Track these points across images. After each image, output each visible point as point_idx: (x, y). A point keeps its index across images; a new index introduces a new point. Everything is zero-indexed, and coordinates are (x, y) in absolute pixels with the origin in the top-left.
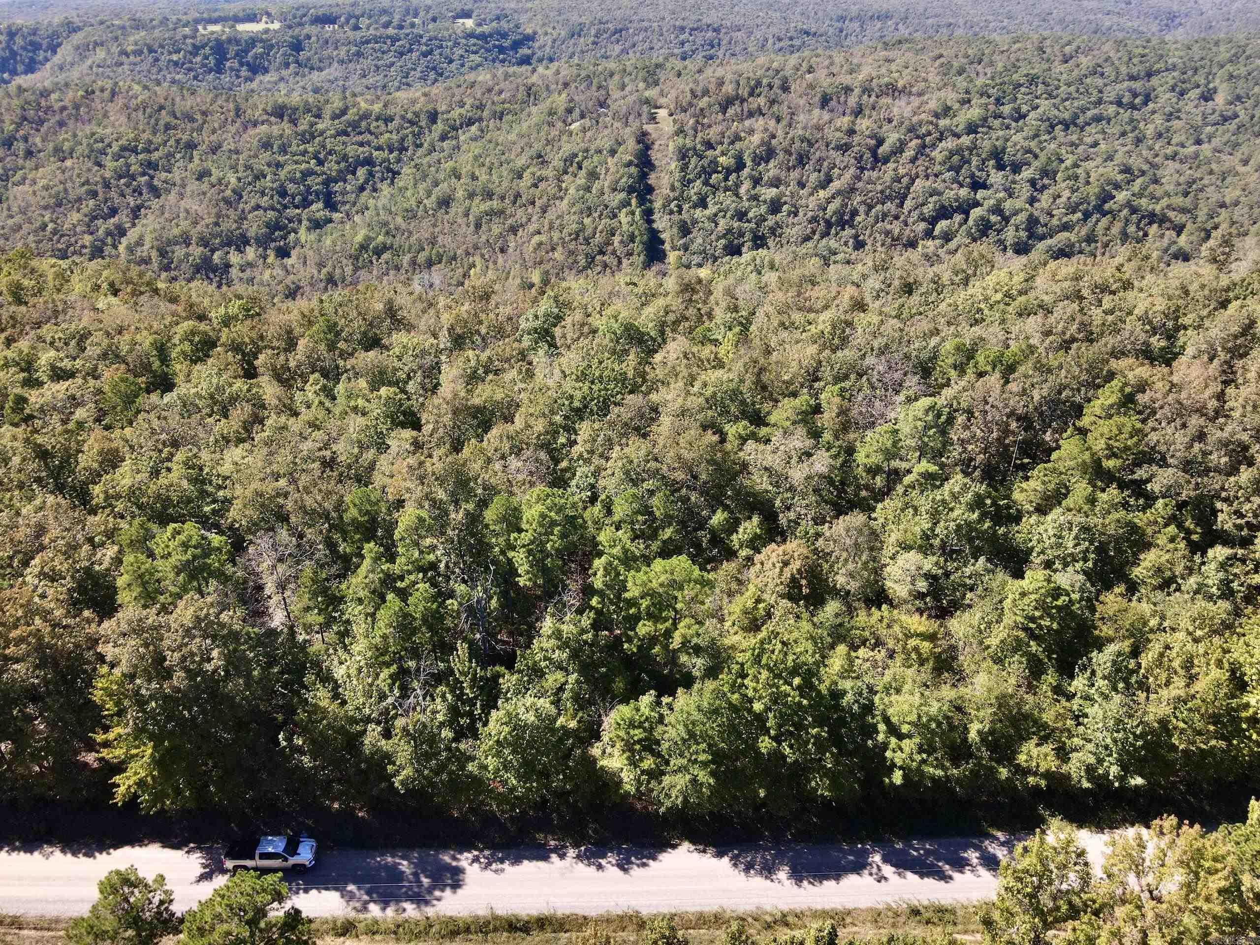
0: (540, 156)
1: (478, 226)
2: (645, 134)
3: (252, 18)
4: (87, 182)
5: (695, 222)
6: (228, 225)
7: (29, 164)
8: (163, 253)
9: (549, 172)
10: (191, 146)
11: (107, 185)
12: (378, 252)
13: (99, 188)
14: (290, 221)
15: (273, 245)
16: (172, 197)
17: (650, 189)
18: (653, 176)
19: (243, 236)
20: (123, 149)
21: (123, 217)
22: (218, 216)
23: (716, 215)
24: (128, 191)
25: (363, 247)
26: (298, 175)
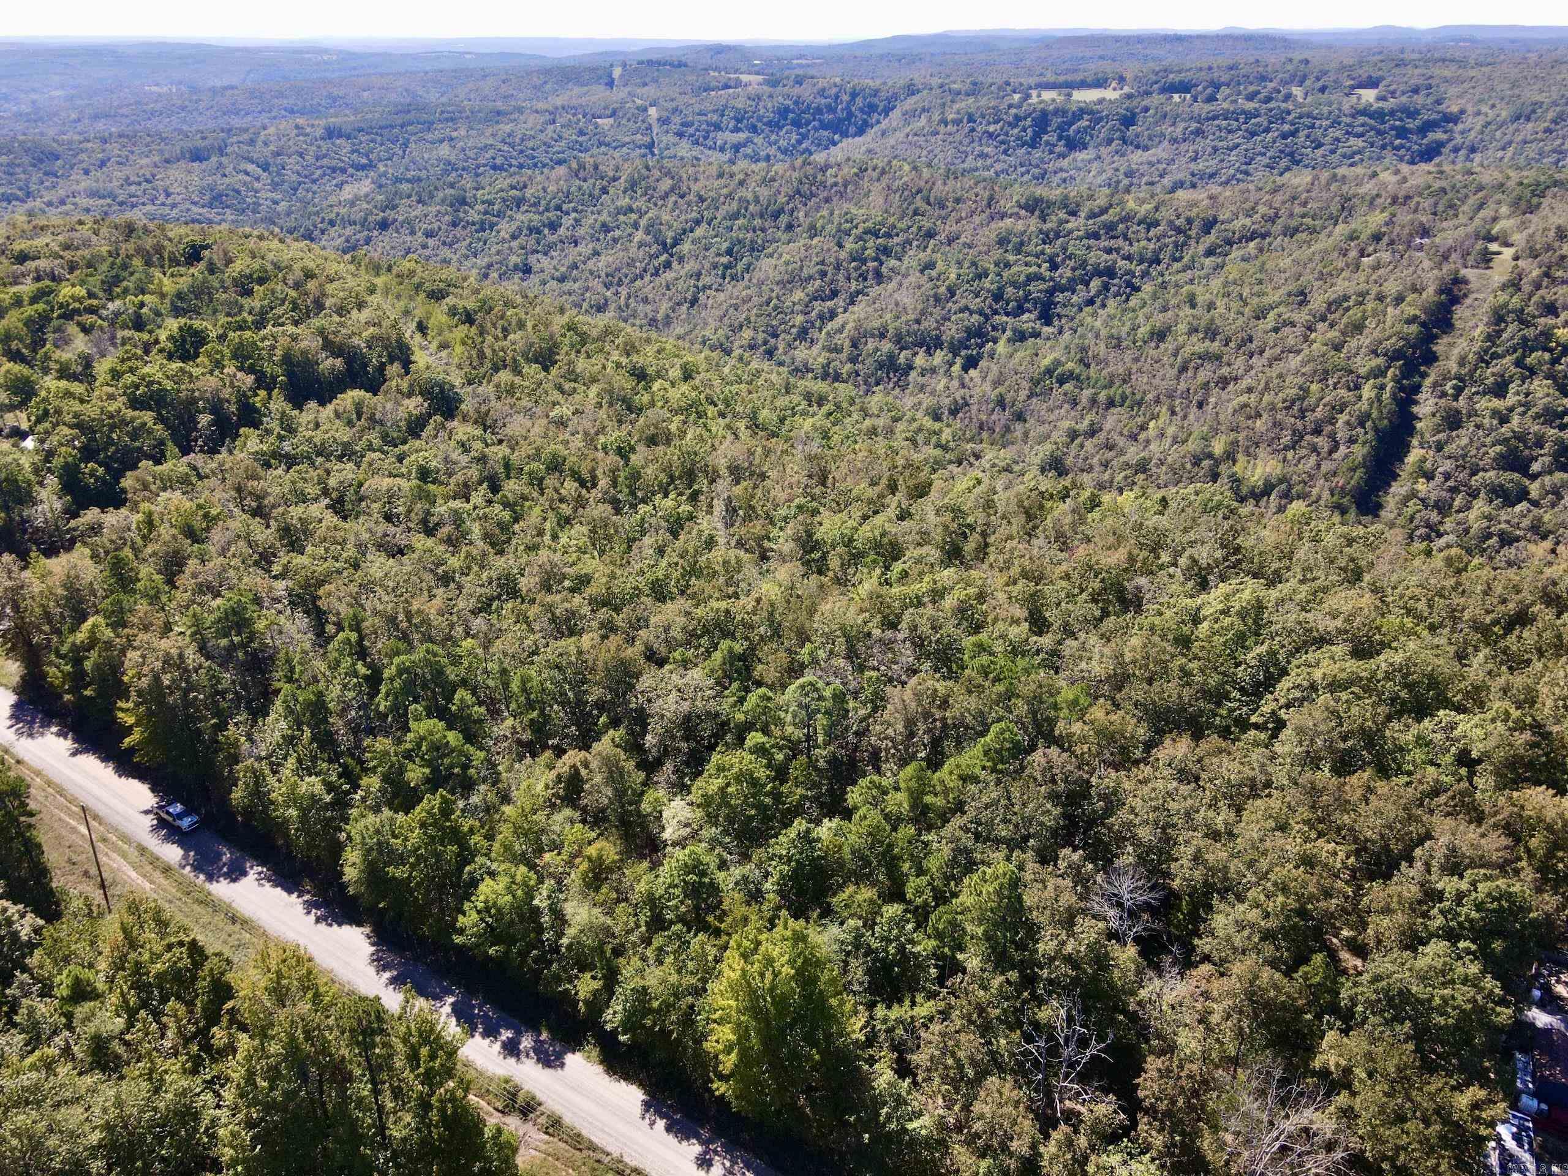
0: (1302, 293)
1: (1184, 369)
2: (1458, 281)
3: (1100, 83)
4: (822, 263)
5: (1473, 413)
6: (928, 324)
7: (785, 237)
8: (854, 345)
9: (1302, 316)
10: (930, 235)
11: (838, 267)
12: (1061, 382)
13: (830, 270)
14: (994, 328)
15: (963, 353)
16: (892, 286)
17: (1431, 358)
18: (1445, 340)
19: (938, 338)
20: (867, 232)
21: (840, 302)
22: (923, 313)
23: (1511, 410)
24: (854, 275)
25: (1049, 372)
26: (1022, 278)
